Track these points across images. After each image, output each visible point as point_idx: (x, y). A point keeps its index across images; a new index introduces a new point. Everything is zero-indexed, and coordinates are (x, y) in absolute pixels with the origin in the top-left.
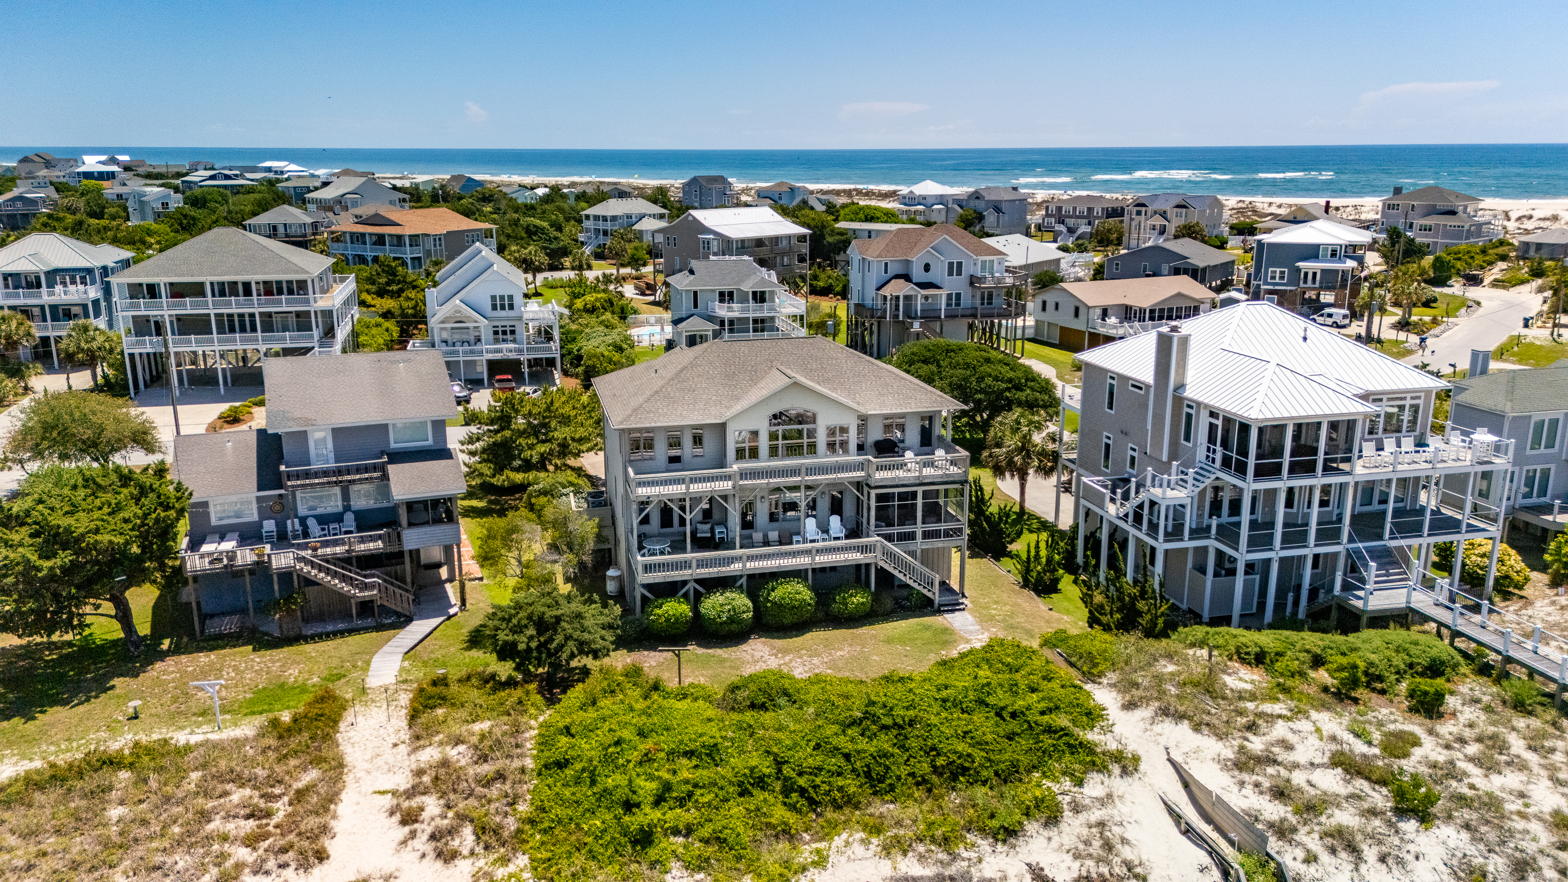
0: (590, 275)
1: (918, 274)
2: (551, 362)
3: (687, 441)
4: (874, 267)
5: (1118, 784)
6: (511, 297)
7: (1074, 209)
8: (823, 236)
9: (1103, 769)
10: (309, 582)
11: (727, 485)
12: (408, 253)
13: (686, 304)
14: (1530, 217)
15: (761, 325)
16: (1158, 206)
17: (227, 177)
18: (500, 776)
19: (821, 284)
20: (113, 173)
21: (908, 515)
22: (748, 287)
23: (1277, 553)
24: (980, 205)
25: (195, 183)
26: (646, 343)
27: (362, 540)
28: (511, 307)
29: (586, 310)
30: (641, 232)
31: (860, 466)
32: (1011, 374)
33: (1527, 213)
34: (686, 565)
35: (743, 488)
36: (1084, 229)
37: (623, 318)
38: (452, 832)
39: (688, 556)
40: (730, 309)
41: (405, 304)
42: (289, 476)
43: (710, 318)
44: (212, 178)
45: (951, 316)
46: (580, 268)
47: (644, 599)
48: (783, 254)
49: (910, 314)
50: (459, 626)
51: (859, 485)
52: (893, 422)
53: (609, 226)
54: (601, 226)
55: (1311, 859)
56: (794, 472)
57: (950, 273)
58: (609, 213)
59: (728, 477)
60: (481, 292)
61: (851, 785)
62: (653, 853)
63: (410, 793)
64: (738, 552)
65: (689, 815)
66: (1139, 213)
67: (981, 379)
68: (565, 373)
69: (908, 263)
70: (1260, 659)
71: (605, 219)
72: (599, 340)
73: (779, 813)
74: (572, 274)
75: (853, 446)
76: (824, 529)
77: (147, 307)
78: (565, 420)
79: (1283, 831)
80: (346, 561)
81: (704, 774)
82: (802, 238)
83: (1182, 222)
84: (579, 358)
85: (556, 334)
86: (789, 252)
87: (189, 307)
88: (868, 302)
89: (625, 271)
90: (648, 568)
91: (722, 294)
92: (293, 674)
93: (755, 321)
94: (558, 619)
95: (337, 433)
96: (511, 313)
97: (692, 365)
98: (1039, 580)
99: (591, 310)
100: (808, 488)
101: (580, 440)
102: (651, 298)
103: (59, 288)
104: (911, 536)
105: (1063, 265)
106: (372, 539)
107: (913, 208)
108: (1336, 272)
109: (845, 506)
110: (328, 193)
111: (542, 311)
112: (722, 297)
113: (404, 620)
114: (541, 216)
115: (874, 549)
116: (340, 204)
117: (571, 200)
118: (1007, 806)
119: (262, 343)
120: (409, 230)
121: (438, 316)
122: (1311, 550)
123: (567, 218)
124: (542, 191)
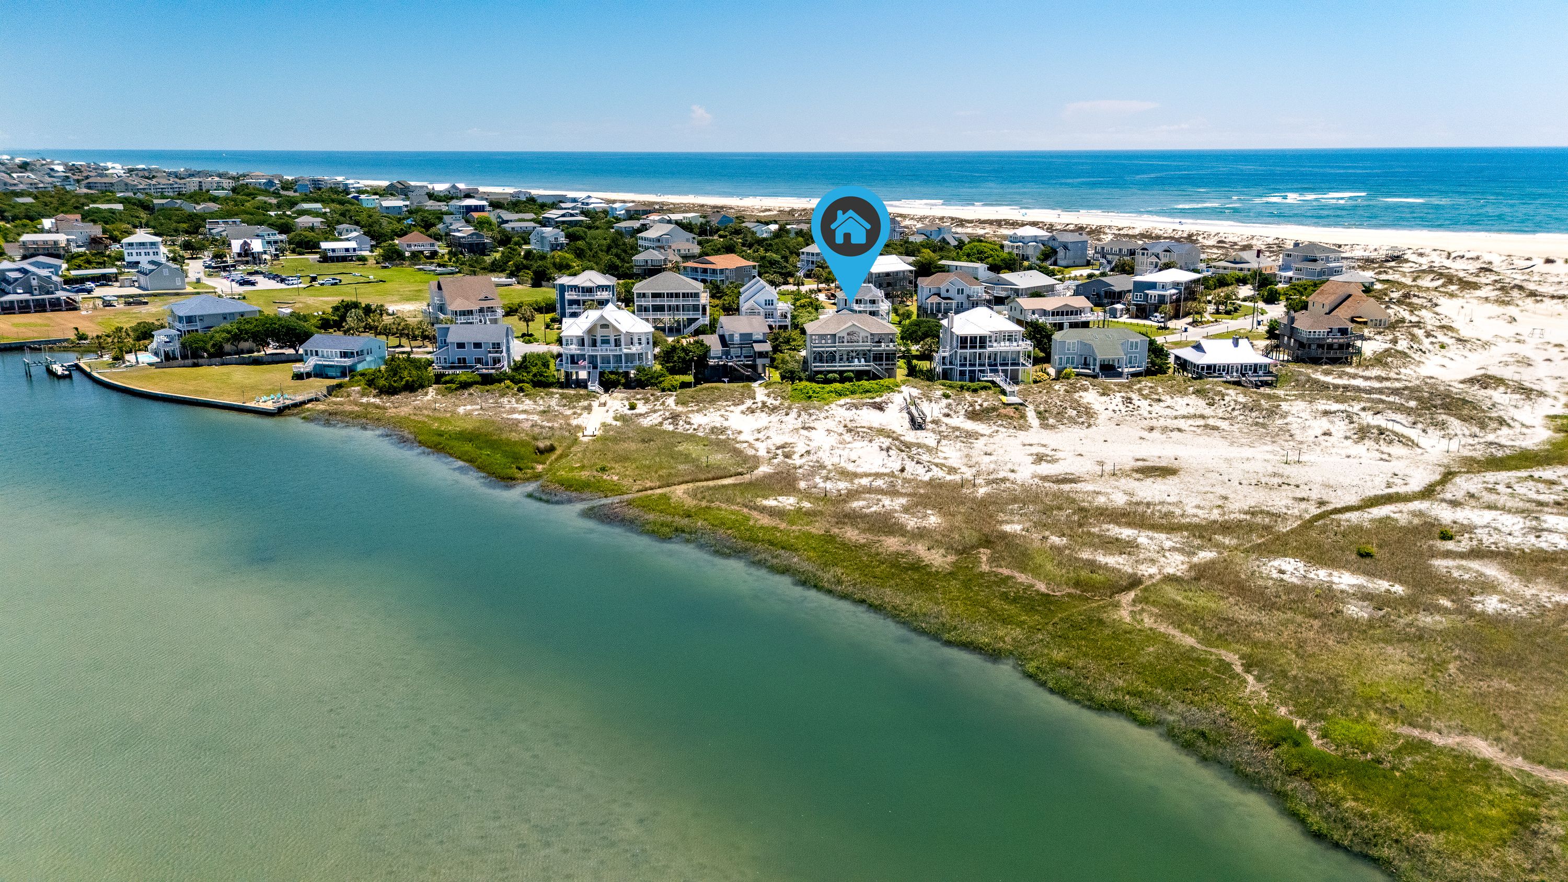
0: (804, 289)
1: (944, 294)
2: (786, 327)
3: (826, 339)
4: (928, 289)
5: (896, 394)
6: (773, 301)
7: (1112, 249)
8: (924, 268)
9: (895, 392)
10: (735, 369)
13: (842, 304)
15: (873, 314)
17: (572, 215)
18: (785, 392)
20: (483, 206)
21: (882, 358)
22: (867, 298)
23: (968, 368)
24: (1055, 244)
25: (553, 219)
27: (747, 361)
28: (773, 305)
31: (870, 346)
34: (825, 366)
35: (839, 350)
36: (1115, 262)
37: (817, 309)
38: (777, 397)
39: (825, 364)
40: (859, 307)
41: (725, 302)
42: (731, 345)
43: (851, 310)
46: (798, 285)
47: (813, 374)
51: (869, 351)
52: (882, 336)
53: (814, 259)
54: (810, 258)
56: (853, 346)
57: (958, 293)
58: (815, 251)
59: (836, 347)
60: (761, 298)
61: (848, 394)
62: (811, 399)
63: (768, 394)
64: (837, 364)
65: (819, 396)
66: (1143, 254)
69: (939, 288)
71: (813, 254)
72: (807, 319)
74: (795, 288)
75: (868, 341)
76: (859, 361)
77: (644, 301)
78: (794, 340)
82: (911, 271)
83: (1166, 261)
84: (797, 325)
85: (789, 316)
86: (904, 278)
87: (658, 302)
88: (923, 305)
89: (822, 286)
90: (815, 367)
91: (857, 300)
92: (735, 385)
93: (870, 312)
94: (795, 371)
95: (741, 335)
96: (773, 307)
99: (803, 306)
100: (856, 351)
102: (832, 301)
103: (599, 293)
104: (882, 365)
105: (1059, 287)
106: (750, 361)
107: (1016, 244)
108: (1164, 296)
109: (865, 355)
110: (650, 234)
111: (783, 306)
112: (857, 302)
113: (755, 381)
114: (777, 252)
115: (872, 366)
116: (659, 241)
117: (792, 235)
118: (875, 395)
119: (682, 317)
120: (719, 267)
121: (744, 307)
122: (977, 368)
123: (791, 253)
124: (774, 227)
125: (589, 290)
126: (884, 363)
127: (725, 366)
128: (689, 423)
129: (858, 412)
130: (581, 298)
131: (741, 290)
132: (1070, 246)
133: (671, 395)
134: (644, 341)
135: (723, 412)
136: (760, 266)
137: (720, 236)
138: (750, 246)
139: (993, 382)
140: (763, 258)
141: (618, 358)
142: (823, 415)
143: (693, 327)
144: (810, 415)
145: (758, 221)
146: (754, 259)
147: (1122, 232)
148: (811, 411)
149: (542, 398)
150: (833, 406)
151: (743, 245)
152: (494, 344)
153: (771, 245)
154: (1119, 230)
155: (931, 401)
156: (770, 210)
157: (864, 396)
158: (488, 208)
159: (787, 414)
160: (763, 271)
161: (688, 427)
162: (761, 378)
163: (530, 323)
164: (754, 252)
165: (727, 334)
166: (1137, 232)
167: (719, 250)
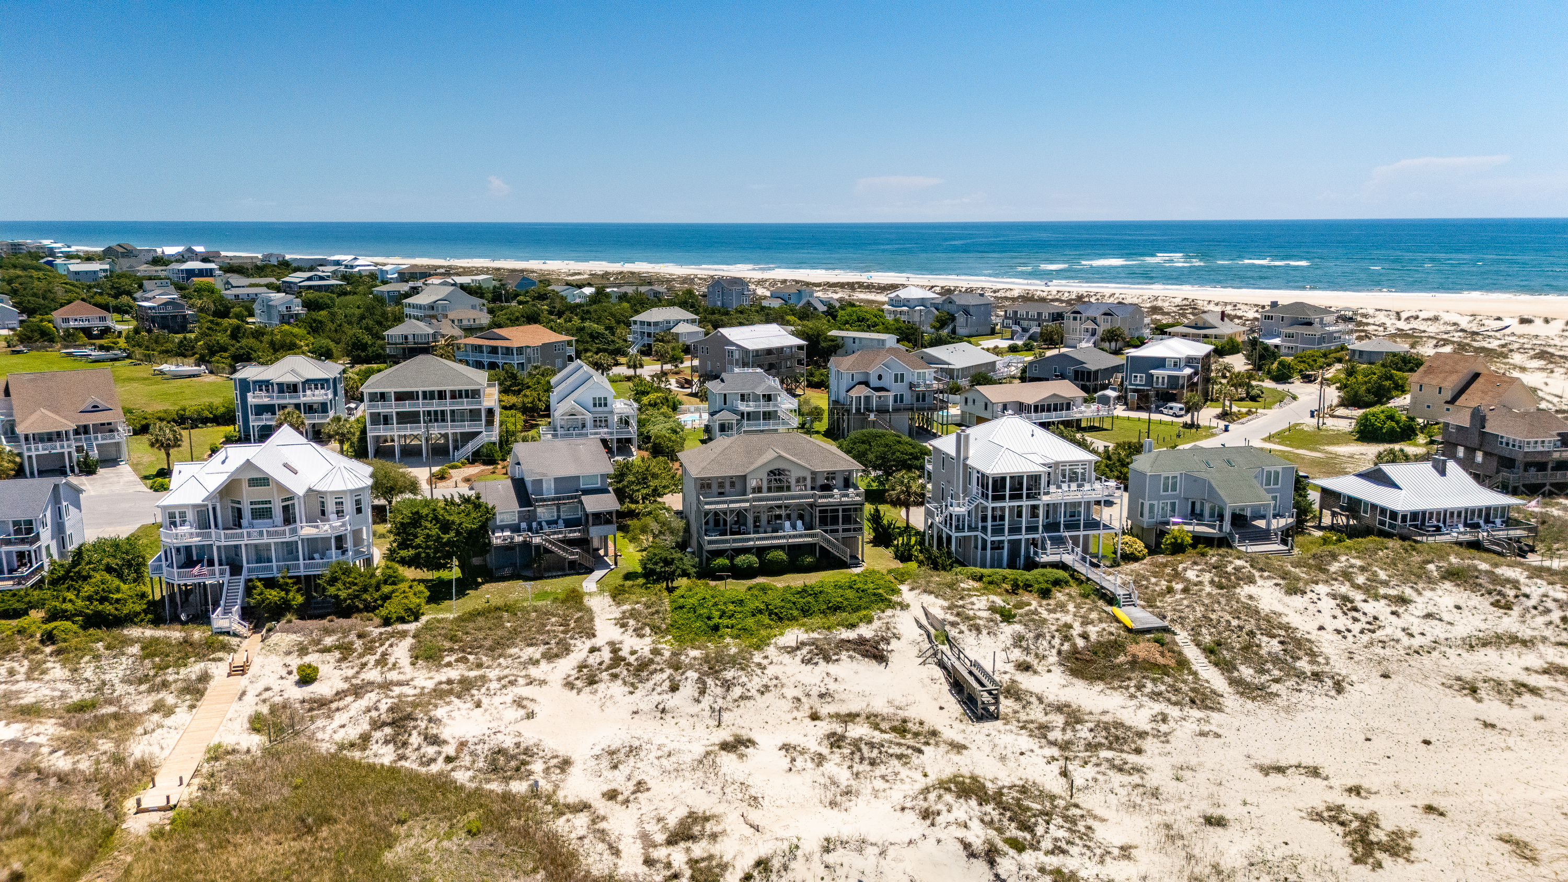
0: (644, 374)
1: (874, 382)
2: (629, 441)
3: (727, 485)
4: (845, 376)
5: (898, 612)
6: (605, 399)
7: (1027, 313)
8: (818, 343)
9: (893, 607)
10: (547, 551)
11: (748, 504)
12: (516, 360)
13: (719, 402)
14: (1417, 317)
15: (768, 416)
16: (1090, 313)
17: (321, 278)
18: (657, 612)
19: (816, 380)
20: (211, 270)
21: (835, 520)
22: (760, 391)
23: (1006, 537)
24: (952, 308)
25: (295, 283)
26: (689, 426)
27: (571, 532)
28: (606, 405)
29: (650, 405)
30: (677, 334)
31: (813, 496)
32: (912, 450)
33: (1414, 314)
34: (727, 541)
35: (754, 506)
36: (1035, 329)
37: (675, 408)
38: (642, 628)
39: (728, 537)
40: (748, 406)
41: (526, 400)
42: (537, 501)
43: (735, 412)
44: (310, 279)
45: (896, 410)
46: (635, 367)
47: (708, 559)
48: (786, 359)
49: (869, 410)
50: (617, 573)
51: (811, 505)
52: (831, 475)
53: (652, 330)
54: (646, 329)
55: (961, 632)
56: (779, 499)
57: (896, 381)
58: (653, 320)
59: (746, 501)
60: (586, 394)
61: (795, 613)
62: (719, 633)
63: (622, 619)
64: (752, 536)
65: (734, 621)
66: (1075, 319)
67: (894, 453)
68: (639, 448)
69: (867, 374)
70: (980, 579)
71: (649, 324)
72: (661, 426)
73: (767, 621)
74: (631, 372)
75: (809, 486)
76: (794, 527)
77: (383, 407)
78: (655, 476)
79: (954, 624)
80: (562, 541)
81: (738, 609)
82: (800, 348)
83: (1108, 326)
84: (649, 438)
85: (633, 422)
86: (792, 357)
87: (407, 407)
88: (841, 400)
89: (668, 367)
90: (710, 542)
91: (742, 396)
92: (548, 589)
93: (764, 413)
94: (673, 559)
95: (557, 480)
96: (606, 409)
97: (729, 447)
98: (902, 554)
99: (654, 405)
100: (787, 507)
101: (664, 487)
102: (689, 391)
103: (308, 392)
104: (837, 531)
105: (999, 365)
106: (575, 531)
107: (899, 309)
108: (1177, 377)
109: (804, 515)
110: (422, 299)
111: (622, 406)
112: (743, 398)
113: (590, 571)
114: (598, 321)
115: (818, 536)
116: (433, 308)
117: (614, 300)
118: (854, 618)
119: (450, 429)
120: (515, 344)
121: (559, 411)
122: (1024, 536)
123: (618, 322)
124: (588, 291)
125: (293, 388)
126: (840, 527)
127: (526, 545)
128: (435, 740)
129: (832, 668)
130: (276, 402)
131: (553, 380)
132: (972, 311)
133: (403, 634)
134: (349, 506)
135: (522, 690)
136: (577, 341)
137: (520, 303)
138: (560, 315)
139: (1063, 566)
140: (581, 329)
141: (290, 550)
142: (755, 683)
143: (471, 447)
144: (728, 686)
145: (567, 284)
146: (568, 332)
147: (998, 295)
148: (729, 674)
149: (97, 657)
150: (771, 651)
151: (551, 313)
152: (15, 523)
153: (588, 312)
154: (995, 292)
155: (978, 629)
156: (579, 274)
157: (833, 619)
158: (218, 272)
159: (674, 688)
160: (581, 348)
161: (431, 751)
162: (600, 563)
163: (172, 451)
164: (566, 321)
165: (528, 479)
166: (1016, 294)
167: (517, 319)
